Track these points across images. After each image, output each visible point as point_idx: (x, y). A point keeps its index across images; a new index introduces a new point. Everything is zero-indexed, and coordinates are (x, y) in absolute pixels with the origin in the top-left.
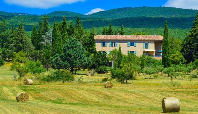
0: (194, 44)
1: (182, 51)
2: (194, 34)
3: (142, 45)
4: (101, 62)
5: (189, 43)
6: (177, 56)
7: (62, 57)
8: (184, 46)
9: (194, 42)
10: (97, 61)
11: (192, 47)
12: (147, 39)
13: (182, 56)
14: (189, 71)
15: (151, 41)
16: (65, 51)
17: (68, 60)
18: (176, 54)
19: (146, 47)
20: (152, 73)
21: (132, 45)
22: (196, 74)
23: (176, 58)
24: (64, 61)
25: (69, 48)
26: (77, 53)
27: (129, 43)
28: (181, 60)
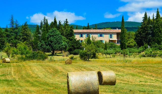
0: (144, 34)
1: (135, 39)
2: (144, 26)
3: (108, 36)
4: (75, 47)
5: (140, 33)
6: (132, 42)
7: (45, 43)
8: (136, 35)
9: (143, 32)
10: (72, 46)
11: (142, 36)
12: (111, 31)
13: (135, 43)
14: (140, 52)
15: (114, 33)
16: (48, 38)
17: (50, 45)
18: (131, 41)
19: (111, 37)
20: (112, 54)
21: (101, 36)
22: (145, 54)
23: (131, 44)
24: (47, 46)
25: (50, 36)
26: (56, 39)
27: (99, 35)
28: (135, 46)
